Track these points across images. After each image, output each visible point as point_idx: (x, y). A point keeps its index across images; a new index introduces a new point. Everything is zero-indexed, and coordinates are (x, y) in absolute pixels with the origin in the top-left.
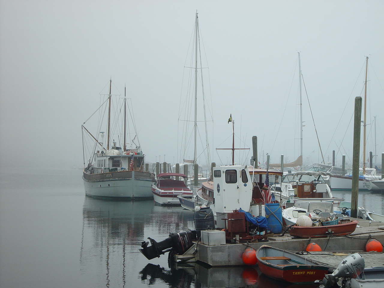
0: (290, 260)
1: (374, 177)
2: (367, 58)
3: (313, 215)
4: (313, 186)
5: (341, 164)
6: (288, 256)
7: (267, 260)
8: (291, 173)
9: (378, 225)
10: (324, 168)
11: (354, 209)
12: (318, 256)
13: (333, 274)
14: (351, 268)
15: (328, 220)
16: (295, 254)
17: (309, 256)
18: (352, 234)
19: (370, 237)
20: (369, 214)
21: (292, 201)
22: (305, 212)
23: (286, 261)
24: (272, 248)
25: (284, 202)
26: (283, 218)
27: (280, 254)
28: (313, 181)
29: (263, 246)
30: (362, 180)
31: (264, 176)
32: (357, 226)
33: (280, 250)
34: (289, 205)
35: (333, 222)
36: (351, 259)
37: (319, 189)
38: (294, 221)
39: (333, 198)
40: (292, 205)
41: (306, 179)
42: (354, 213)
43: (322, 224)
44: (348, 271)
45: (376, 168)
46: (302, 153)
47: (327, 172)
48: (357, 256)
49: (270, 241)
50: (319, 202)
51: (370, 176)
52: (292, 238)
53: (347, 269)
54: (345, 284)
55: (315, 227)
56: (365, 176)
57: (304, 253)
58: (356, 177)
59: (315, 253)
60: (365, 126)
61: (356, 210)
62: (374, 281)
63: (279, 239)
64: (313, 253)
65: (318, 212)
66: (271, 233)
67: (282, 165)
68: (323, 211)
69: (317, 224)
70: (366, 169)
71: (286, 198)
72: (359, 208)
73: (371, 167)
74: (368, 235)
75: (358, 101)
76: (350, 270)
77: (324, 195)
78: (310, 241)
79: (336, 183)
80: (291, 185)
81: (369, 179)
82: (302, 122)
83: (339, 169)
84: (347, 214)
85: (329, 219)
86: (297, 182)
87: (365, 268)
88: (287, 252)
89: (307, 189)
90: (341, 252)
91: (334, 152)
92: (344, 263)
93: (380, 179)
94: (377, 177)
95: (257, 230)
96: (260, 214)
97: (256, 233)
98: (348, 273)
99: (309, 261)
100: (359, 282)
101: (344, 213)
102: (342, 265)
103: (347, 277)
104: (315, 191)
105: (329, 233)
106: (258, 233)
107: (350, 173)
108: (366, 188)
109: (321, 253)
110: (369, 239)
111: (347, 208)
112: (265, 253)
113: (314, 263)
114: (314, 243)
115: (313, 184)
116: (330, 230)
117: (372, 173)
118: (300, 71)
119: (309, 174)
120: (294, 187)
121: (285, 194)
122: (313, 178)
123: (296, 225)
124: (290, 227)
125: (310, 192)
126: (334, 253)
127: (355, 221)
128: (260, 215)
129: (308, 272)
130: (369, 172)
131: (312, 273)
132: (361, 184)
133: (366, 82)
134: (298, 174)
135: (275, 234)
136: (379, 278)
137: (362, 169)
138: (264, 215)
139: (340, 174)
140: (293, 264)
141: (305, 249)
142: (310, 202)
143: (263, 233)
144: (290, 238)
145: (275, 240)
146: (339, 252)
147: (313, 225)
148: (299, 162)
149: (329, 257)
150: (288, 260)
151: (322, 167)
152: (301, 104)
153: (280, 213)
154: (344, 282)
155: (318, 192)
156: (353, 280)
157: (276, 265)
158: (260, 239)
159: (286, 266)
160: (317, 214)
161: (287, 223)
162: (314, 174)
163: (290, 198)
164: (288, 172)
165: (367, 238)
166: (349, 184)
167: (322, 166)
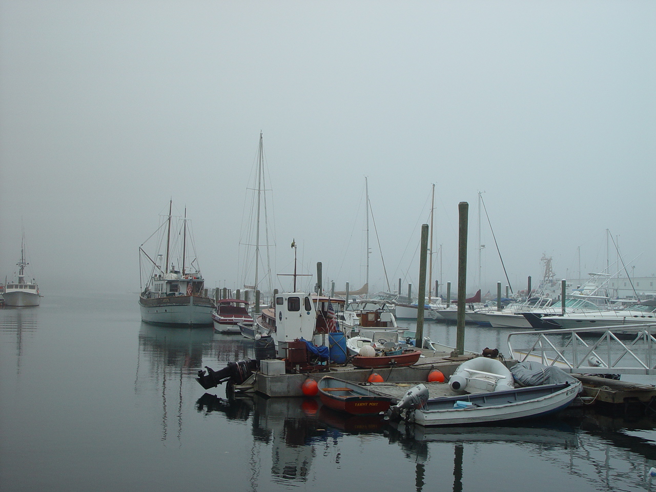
0: (352, 391)
1: (438, 306)
2: (434, 185)
3: (378, 345)
4: (377, 314)
5: (407, 292)
6: (350, 387)
7: (329, 391)
8: (355, 301)
9: (442, 356)
10: (390, 296)
11: (419, 339)
12: (380, 387)
13: (398, 406)
14: (416, 398)
15: (391, 351)
16: (357, 384)
17: (372, 386)
18: (415, 364)
19: (433, 368)
20: (432, 344)
21: (357, 331)
22: (370, 342)
23: (348, 392)
24: (335, 379)
25: (348, 332)
26: (347, 348)
27: (343, 385)
28: (377, 310)
29: (325, 377)
30: (427, 309)
31: (326, 304)
32: (421, 356)
33: (342, 381)
34: (354, 334)
35: (397, 352)
36: (416, 390)
37: (384, 318)
38: (357, 350)
39: (397, 327)
40: (357, 334)
41: (370, 307)
42: (419, 344)
43: (386, 354)
44: (413, 403)
45: (441, 297)
46: (367, 281)
47: (393, 301)
48: (422, 387)
49: (332, 372)
50: (383, 331)
51: (435, 306)
52: (355, 369)
53: (412, 400)
54: (409, 415)
55: (378, 357)
56: (431, 305)
57: (367, 384)
58: (421, 307)
59: (378, 384)
60: (431, 254)
61: (421, 340)
62: (438, 412)
63: (341, 370)
64: (376, 384)
65: (383, 341)
66: (334, 363)
67: (348, 294)
68: (388, 341)
69: (381, 354)
70: (432, 298)
71: (349, 327)
72: (424, 338)
73: (437, 296)
74: (430, 365)
75: (425, 228)
76: (414, 401)
77: (388, 324)
78: (372, 371)
79: (401, 312)
80: (355, 314)
81: (435, 309)
82: (368, 249)
83: (405, 298)
84: (411, 344)
85: (392, 349)
86: (361, 311)
87: (429, 399)
88: (350, 383)
89: (371, 317)
90: (404, 383)
91: (400, 280)
92: (409, 394)
93: (445, 309)
94: (441, 306)
95: (319, 360)
96: (324, 343)
97: (317, 364)
98: (413, 404)
99: (371, 392)
100: (424, 412)
101: (407, 343)
102: (407, 396)
103: (412, 408)
104: (379, 320)
105: (392, 364)
106: (320, 363)
107: (415, 302)
108: (431, 317)
109: (384, 384)
110: (431, 369)
111: (410, 338)
112: (327, 384)
113: (377, 394)
114: (376, 374)
115: (378, 313)
116: (393, 361)
117: (438, 302)
118: (367, 196)
119: (374, 303)
120: (358, 315)
121: (349, 322)
122: (377, 307)
123: (359, 355)
124: (353, 357)
125: (374, 321)
126: (397, 383)
127: (419, 351)
128: (323, 345)
129: (370, 404)
130: (435, 302)
131: (374, 404)
132: (426, 314)
133: (433, 209)
134: (362, 303)
135: (338, 364)
136: (445, 409)
137: (428, 298)
138: (327, 344)
139: (405, 302)
140: (356, 395)
141: (367, 380)
142: (375, 331)
143: (325, 363)
144: (352, 368)
145: (337, 370)
146: (402, 383)
147: (377, 355)
148: (365, 290)
149: (391, 388)
150: (350, 391)
151: (388, 296)
152: (368, 230)
153: (345, 343)
154: (408, 413)
155: (382, 321)
156: (417, 411)
157: (338, 397)
158: (322, 369)
159: (348, 397)
160: (382, 344)
161: (351, 352)
162: (379, 303)
163: (355, 327)
164: (352, 300)
165: (430, 368)
166: (414, 313)
167: (387, 294)
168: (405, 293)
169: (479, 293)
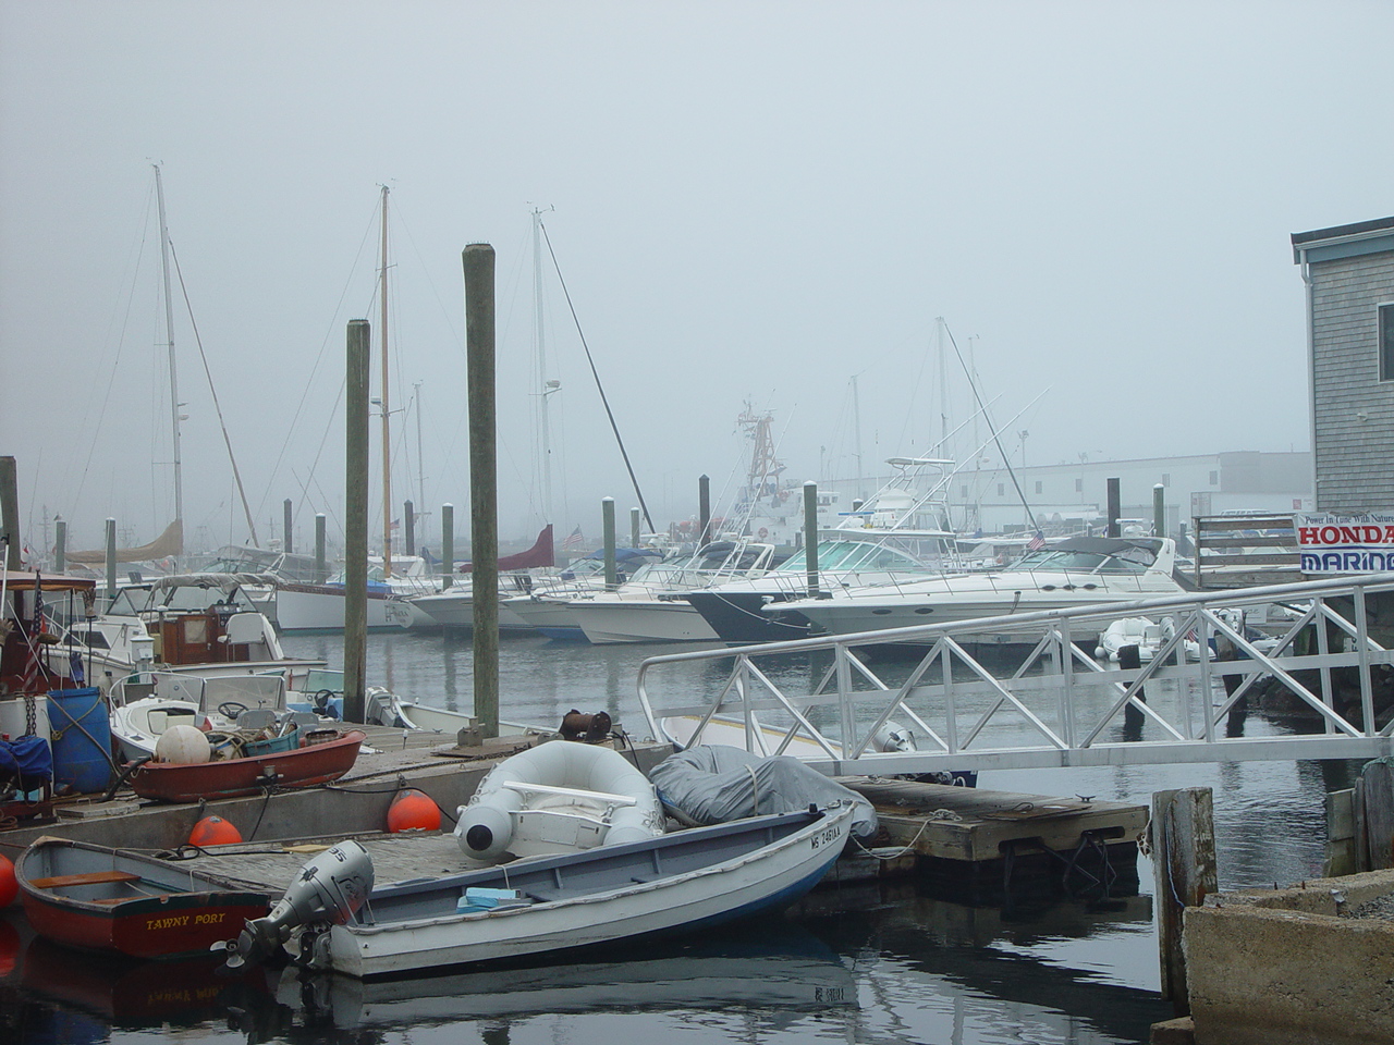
0: (137, 880)
1: (417, 584)
2: (386, 189)
3: (217, 722)
4: (215, 621)
5: (313, 544)
6: (129, 868)
7: (56, 889)
8: (140, 581)
9: (432, 743)
10: (257, 559)
11: (354, 694)
12: (232, 861)
13: (272, 918)
14: (332, 890)
15: (263, 737)
16: (153, 858)
17: (203, 860)
18: (345, 777)
19: (402, 786)
20: (405, 708)
21: (145, 679)
22: (191, 712)
23: (123, 885)
24: (75, 846)
25: (121, 680)
26: (115, 740)
27: (102, 865)
28: (213, 606)
29: (42, 839)
30: (381, 597)
31: (29, 596)
32: (362, 749)
33: (102, 851)
34: (136, 691)
35: (280, 741)
36: (329, 861)
37: (238, 631)
38: (150, 744)
39: (285, 659)
40: (147, 691)
41: (190, 600)
42: (355, 710)
43: (245, 750)
44: (322, 904)
45: (424, 553)
46: (179, 512)
47: (266, 573)
48: (350, 849)
49: (62, 822)
50: (245, 674)
51: (405, 583)
52: (142, 806)
53: (318, 895)
54: (310, 946)
55: (220, 762)
56: (391, 582)
57: (186, 854)
58: (357, 590)
59: (221, 851)
60: (385, 416)
61: (360, 698)
62: (405, 928)
63: (94, 812)
64: (216, 851)
65: (234, 709)
66: (70, 791)
67: (112, 558)
68: (253, 706)
69: (228, 751)
70: (394, 559)
71: (123, 667)
72: (370, 691)
73: (410, 552)
74: (394, 777)
75: (359, 333)
76: (326, 897)
77: (253, 651)
78: (202, 809)
79: (294, 609)
80: (143, 624)
81: (406, 593)
82: (175, 406)
83: (304, 563)
84: (332, 712)
85: (267, 732)
86: (161, 613)
87: (375, 889)
88: (126, 856)
89: (194, 632)
90: (311, 841)
91: (288, 504)
92: (307, 876)
93: (438, 592)
94: (427, 583)
95: (16, 786)
96: (31, 726)
97: (12, 797)
98: (321, 909)
99: (204, 879)
100: (358, 934)
101: (320, 711)
102: (303, 884)
103: (318, 923)
104: (222, 639)
105: (267, 781)
106: (20, 796)
107: (338, 577)
108: (394, 621)
109: (242, 848)
110: (397, 791)
111: (330, 693)
112: (48, 865)
113: (219, 884)
114: (215, 818)
115: (215, 616)
116: (270, 771)
117: (413, 571)
118: (164, 230)
119: (203, 584)
120: (152, 628)
121: (119, 653)
122: (214, 596)
123: (156, 760)
124: (135, 768)
125: (205, 645)
126: (286, 844)
127: (354, 733)
128: (28, 733)
129: (199, 918)
130: (403, 570)
131: (212, 918)
132: (376, 611)
133: (384, 269)
134: (165, 585)
135: (84, 793)
136: (428, 914)
137: (379, 559)
138: (43, 731)
139: (306, 578)
140: (149, 894)
141: (186, 839)
142: (205, 677)
143: (37, 795)
144: (134, 805)
145: (80, 816)
146: (304, 842)
147: (215, 754)
148: (171, 541)
149: (268, 860)
150: (129, 881)
151: (250, 558)
152: (172, 344)
153: (103, 723)
154: (307, 940)
155: (234, 641)
156: (337, 930)
157: (87, 904)
158: (27, 816)
159: (123, 901)
160: (232, 717)
161: (128, 754)
162: (220, 582)
163: (139, 667)
164: (128, 579)
165: (393, 787)
166: (334, 611)
167: (247, 552)
168: (305, 546)
169: (547, 534)
